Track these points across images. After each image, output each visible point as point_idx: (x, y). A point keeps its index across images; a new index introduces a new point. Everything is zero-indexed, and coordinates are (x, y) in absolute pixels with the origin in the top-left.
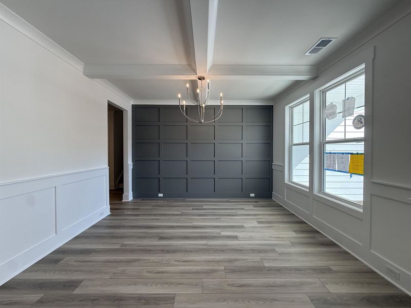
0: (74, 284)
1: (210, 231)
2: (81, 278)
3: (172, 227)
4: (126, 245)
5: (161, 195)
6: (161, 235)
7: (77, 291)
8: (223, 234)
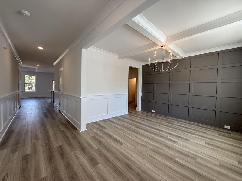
0: (104, 128)
1: (163, 133)
2: (107, 127)
3: (146, 125)
4: (124, 125)
5: (154, 111)
6: (138, 126)
7: (104, 130)
8: (169, 137)
